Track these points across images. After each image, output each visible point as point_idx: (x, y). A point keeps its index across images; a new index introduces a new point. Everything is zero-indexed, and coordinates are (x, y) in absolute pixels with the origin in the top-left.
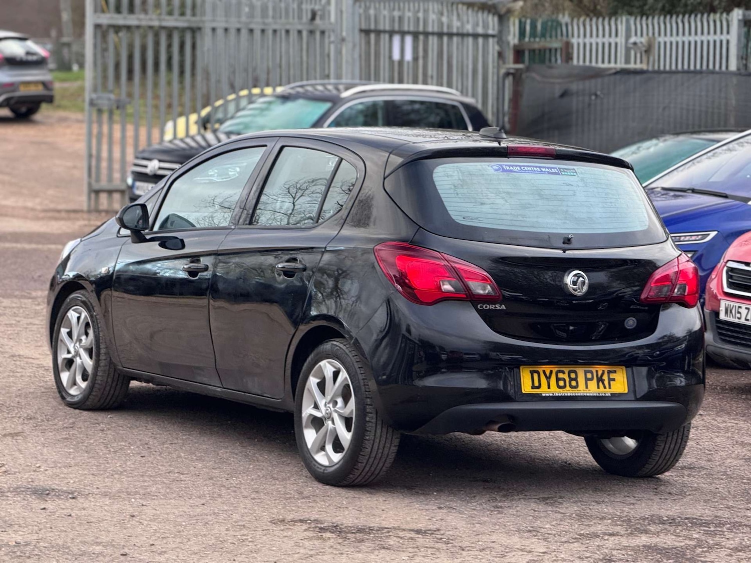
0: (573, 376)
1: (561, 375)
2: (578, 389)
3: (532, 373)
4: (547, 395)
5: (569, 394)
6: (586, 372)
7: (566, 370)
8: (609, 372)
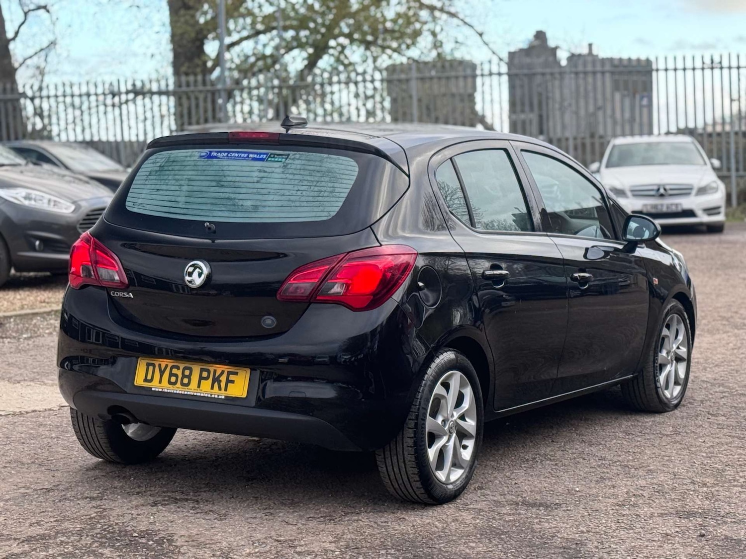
0: (187, 372)
1: (175, 371)
2: (189, 387)
3: (148, 365)
4: (157, 390)
5: (178, 392)
6: (202, 370)
7: (182, 366)
8: (229, 373)
